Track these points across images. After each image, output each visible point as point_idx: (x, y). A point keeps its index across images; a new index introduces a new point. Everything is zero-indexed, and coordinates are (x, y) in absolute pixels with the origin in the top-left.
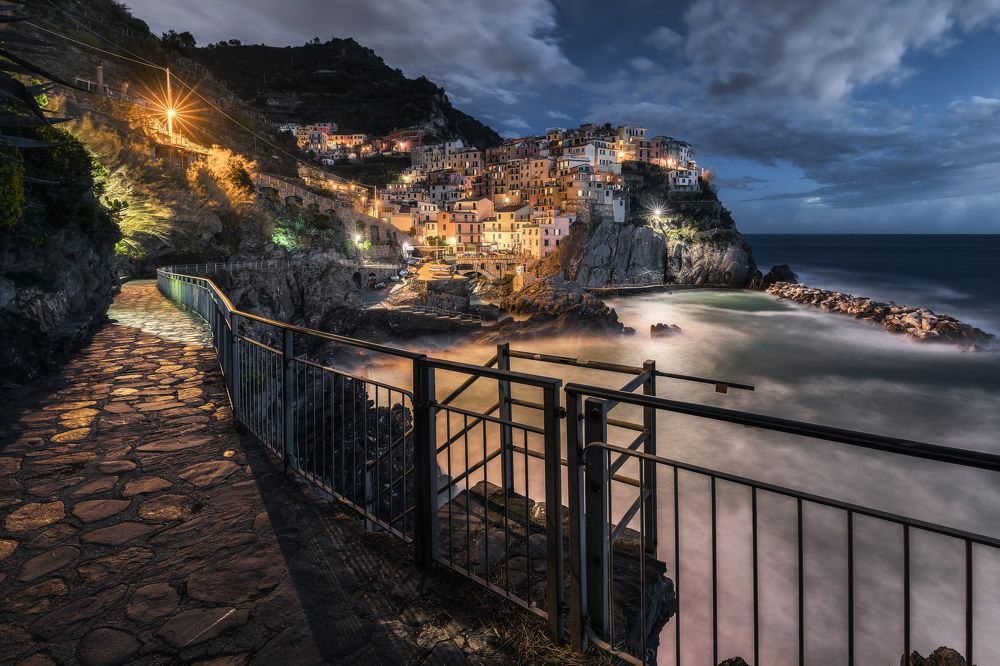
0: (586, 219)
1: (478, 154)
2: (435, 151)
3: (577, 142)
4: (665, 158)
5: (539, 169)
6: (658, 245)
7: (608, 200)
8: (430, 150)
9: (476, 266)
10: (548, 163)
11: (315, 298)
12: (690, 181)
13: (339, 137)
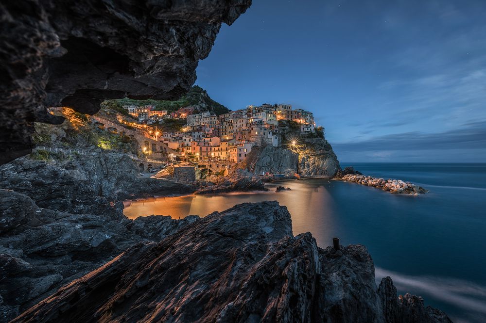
0: (259, 145)
1: (216, 118)
2: (197, 117)
3: (259, 111)
4: (300, 119)
5: (241, 123)
6: (294, 158)
7: (270, 136)
8: (195, 116)
9: (207, 166)
10: (245, 121)
11: (114, 171)
12: (311, 129)
13: (156, 112)
